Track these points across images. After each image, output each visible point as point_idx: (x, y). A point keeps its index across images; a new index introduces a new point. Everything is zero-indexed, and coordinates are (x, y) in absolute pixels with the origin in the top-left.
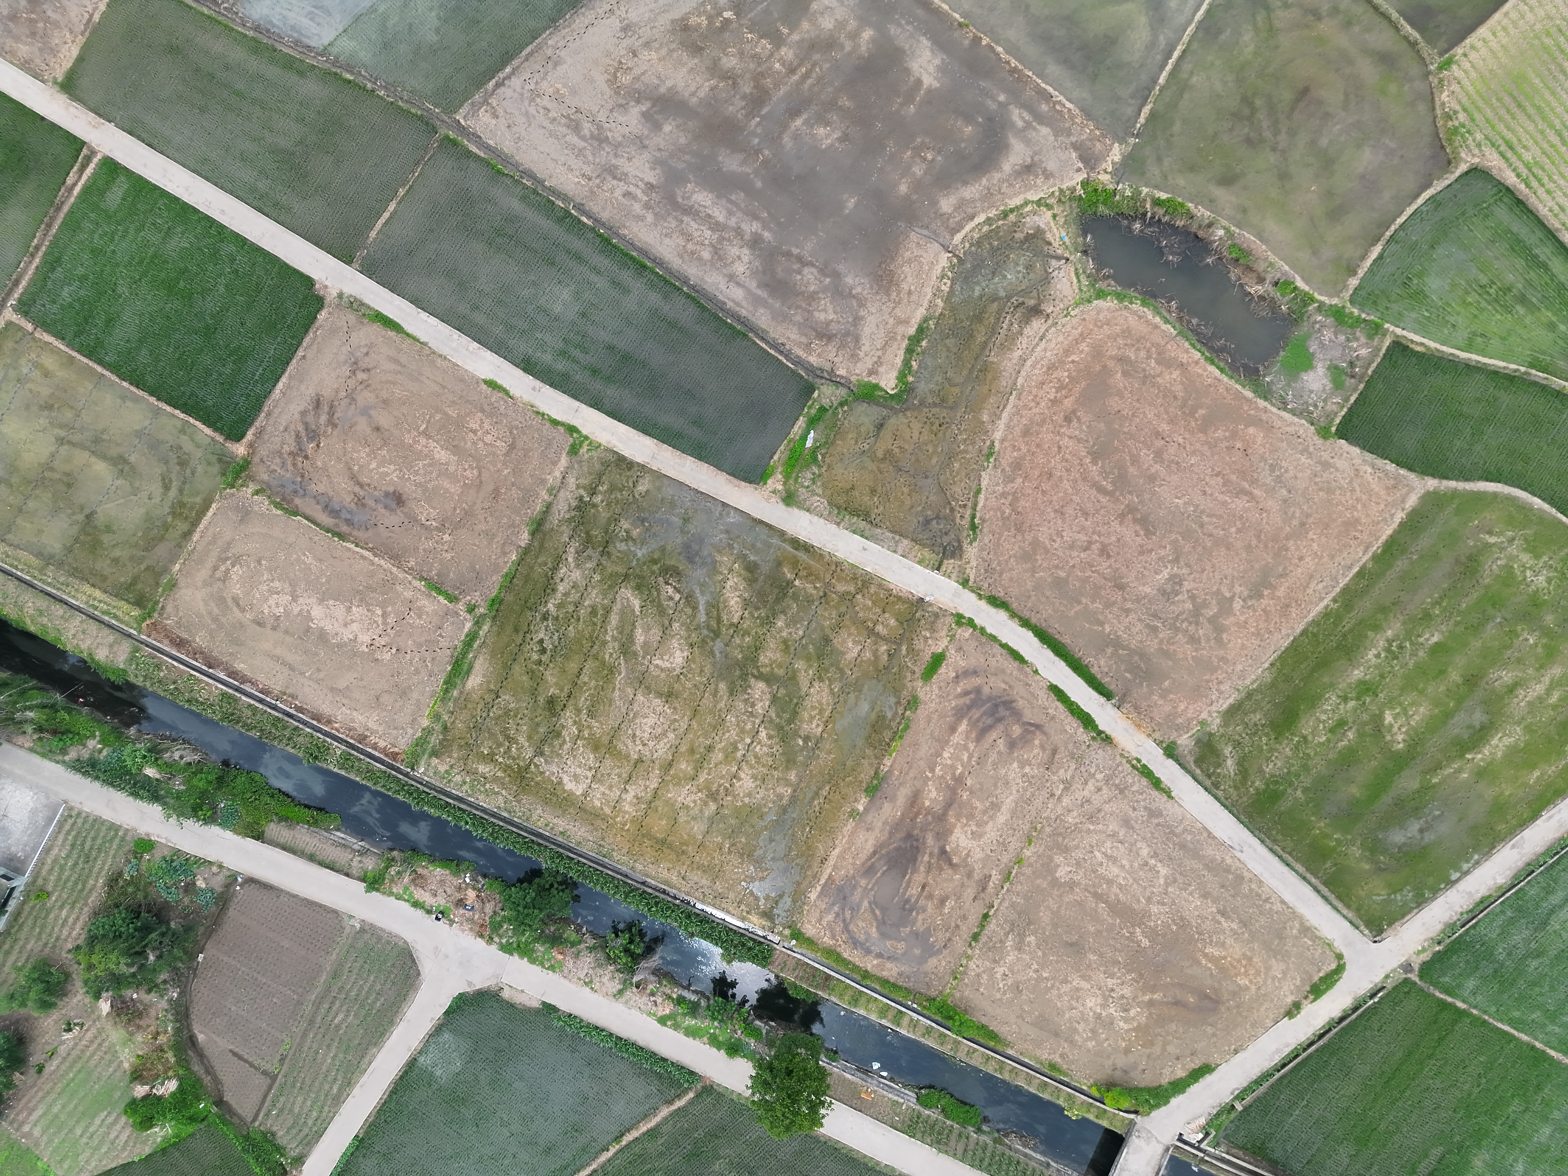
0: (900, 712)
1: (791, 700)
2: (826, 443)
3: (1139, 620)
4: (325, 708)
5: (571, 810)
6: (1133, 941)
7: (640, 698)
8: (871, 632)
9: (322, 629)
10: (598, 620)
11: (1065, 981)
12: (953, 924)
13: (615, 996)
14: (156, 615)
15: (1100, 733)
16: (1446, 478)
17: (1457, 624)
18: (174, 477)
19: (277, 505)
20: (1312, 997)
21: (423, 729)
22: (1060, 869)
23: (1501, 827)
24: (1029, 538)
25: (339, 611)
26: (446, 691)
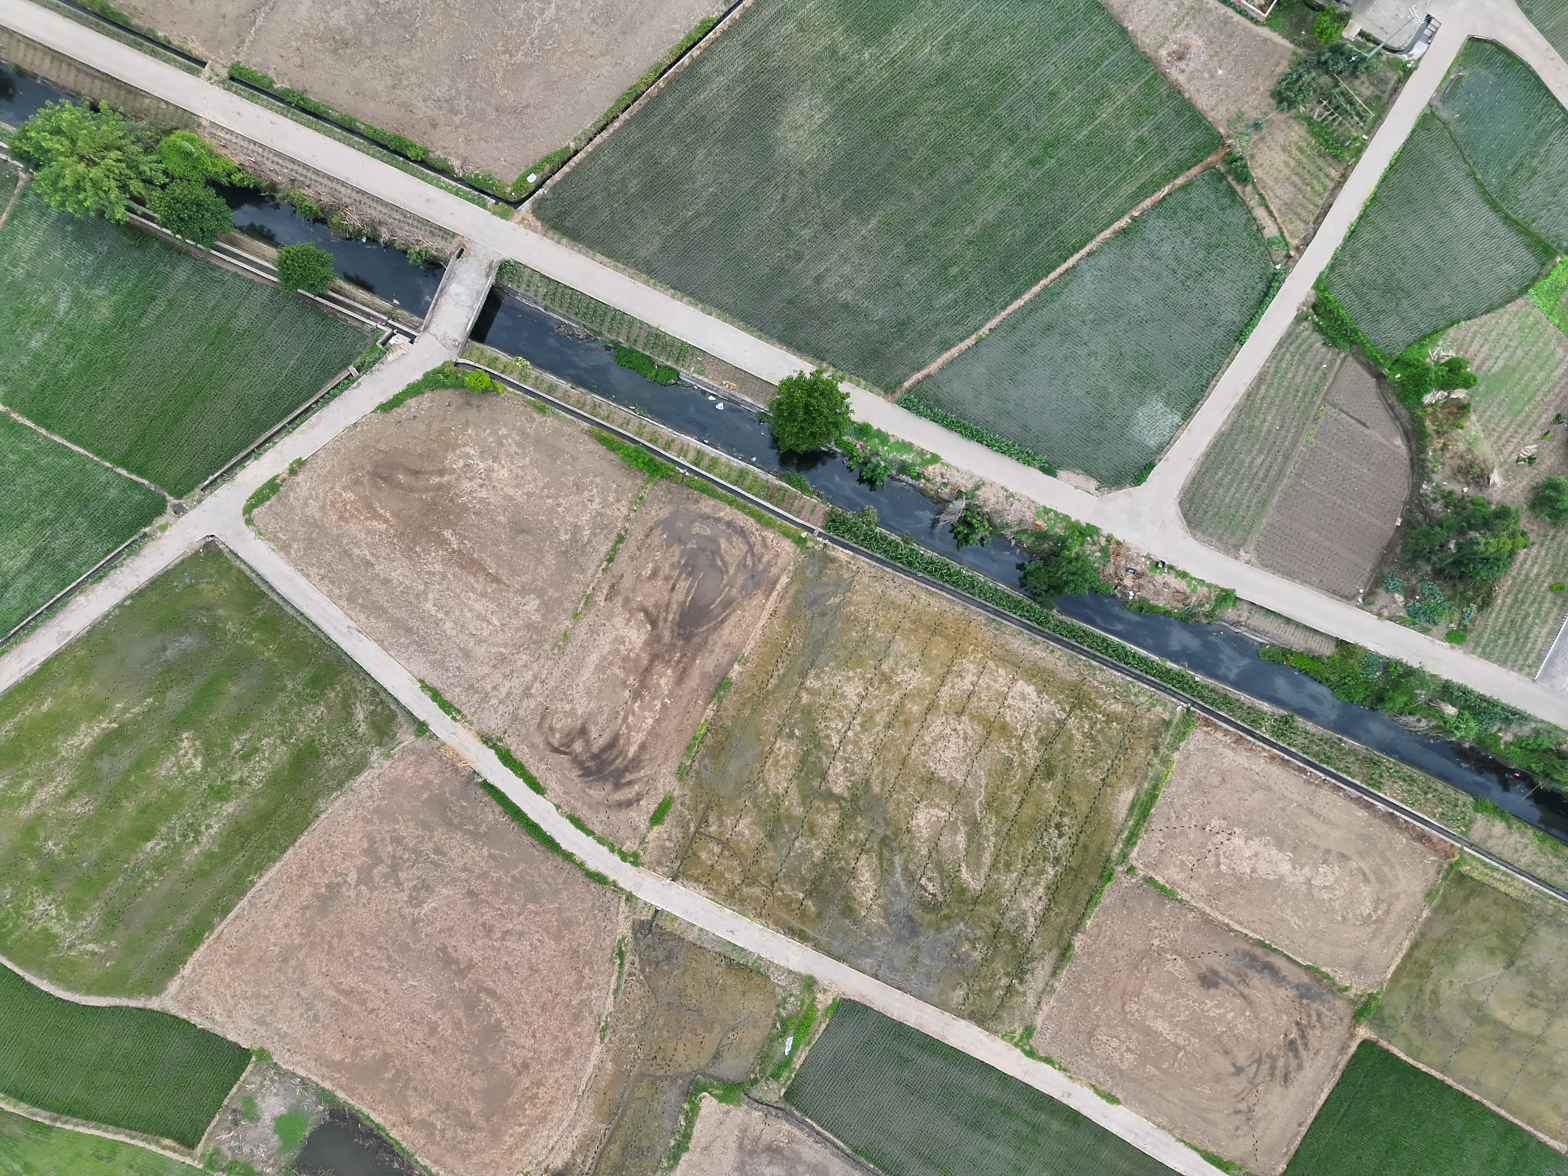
0: (696, 763)
1: (807, 774)
2: (772, 1040)
3: (453, 861)
4: (1276, 771)
5: (1028, 665)
6: (460, 535)
7: (960, 778)
8: (725, 844)
9: (1280, 851)
10: (1004, 858)
11: (529, 495)
12: (643, 551)
13: (983, 484)
14: (1446, 866)
15: (494, 747)
16: (138, 1009)
17: (127, 861)
18: (1429, 1004)
19: (1327, 976)
20: (278, 481)
21: (1177, 749)
22: (535, 607)
23: (80, 653)
24: (565, 944)
25: (1263, 868)
26: (1155, 787)
